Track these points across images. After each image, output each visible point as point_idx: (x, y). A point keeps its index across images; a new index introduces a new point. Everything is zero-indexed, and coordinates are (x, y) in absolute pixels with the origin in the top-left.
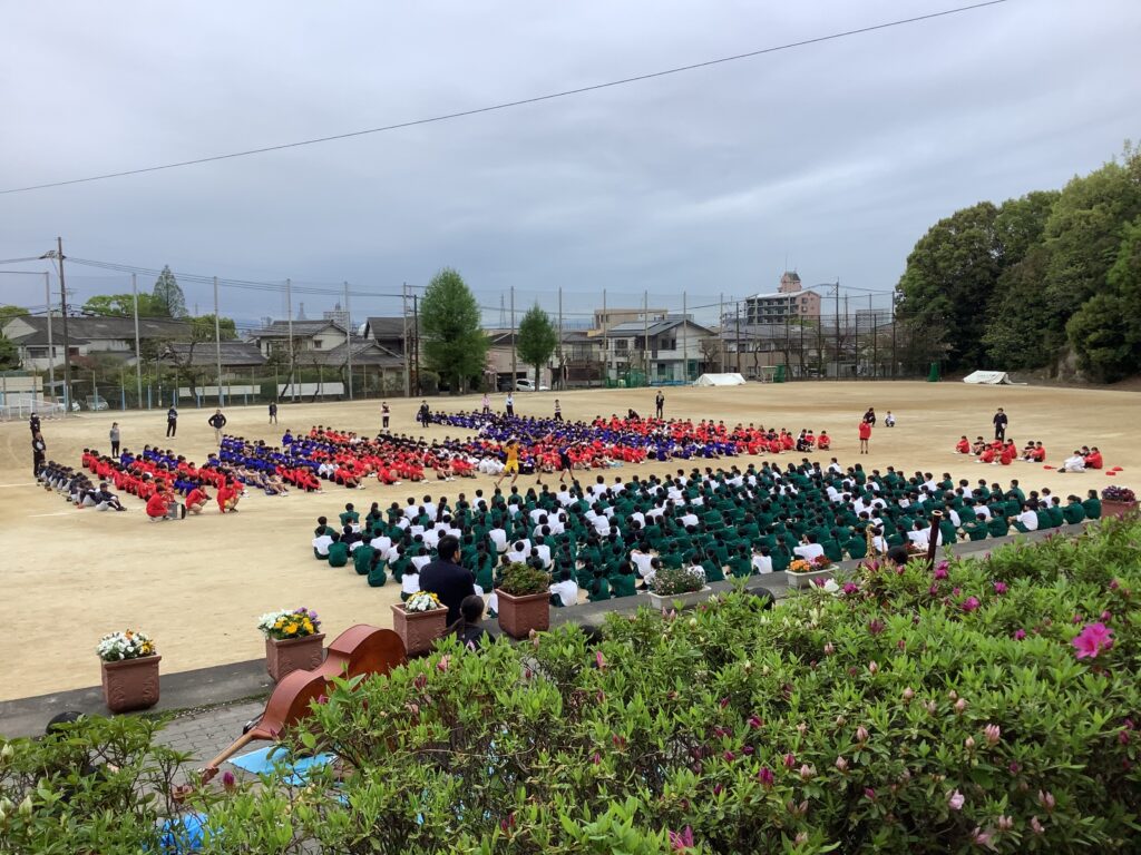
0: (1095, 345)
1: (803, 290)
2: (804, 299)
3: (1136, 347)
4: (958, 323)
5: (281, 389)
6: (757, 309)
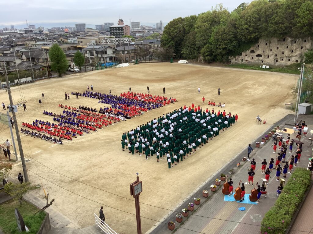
0: (207, 56)
1: (125, 25)
2: (125, 27)
3: (215, 56)
4: (176, 48)
5: (16, 81)
6: (113, 30)
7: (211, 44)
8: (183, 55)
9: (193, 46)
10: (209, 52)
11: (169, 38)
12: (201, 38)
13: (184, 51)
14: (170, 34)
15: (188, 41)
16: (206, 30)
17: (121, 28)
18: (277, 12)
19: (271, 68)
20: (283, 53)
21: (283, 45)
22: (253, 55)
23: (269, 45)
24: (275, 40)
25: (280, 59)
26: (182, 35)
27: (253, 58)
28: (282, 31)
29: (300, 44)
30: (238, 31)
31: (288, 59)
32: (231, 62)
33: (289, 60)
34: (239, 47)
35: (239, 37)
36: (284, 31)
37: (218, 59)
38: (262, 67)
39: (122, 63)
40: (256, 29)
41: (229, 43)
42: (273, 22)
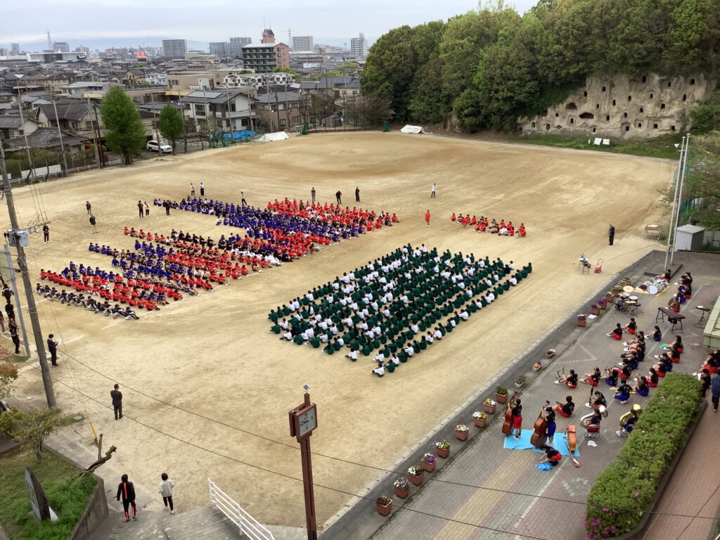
0: (467, 116)
1: (277, 42)
2: (278, 49)
3: (486, 117)
4: (395, 97)
5: (25, 174)
6: (249, 54)
7: (478, 89)
8: (413, 114)
9: (435, 93)
10: (472, 106)
11: (380, 75)
12: (455, 75)
13: (416, 105)
14: (382, 64)
15: (423, 81)
16: (466, 57)
17: (268, 51)
18: (628, 15)
19: (614, 146)
20: (642, 110)
21: (641, 91)
22: (573, 114)
23: (610, 90)
24: (624, 79)
25: (635, 125)
26: (411, 68)
27: (572, 121)
28: (639, 58)
29: (680, 89)
30: (540, 57)
31: (652, 123)
32: (524, 130)
33: (656, 126)
34: (541, 96)
35: (540, 72)
36: (643, 58)
37: (492, 124)
38: (592, 142)
39: (270, 133)
40: (581, 54)
41: (518, 85)
42: (620, 37)
